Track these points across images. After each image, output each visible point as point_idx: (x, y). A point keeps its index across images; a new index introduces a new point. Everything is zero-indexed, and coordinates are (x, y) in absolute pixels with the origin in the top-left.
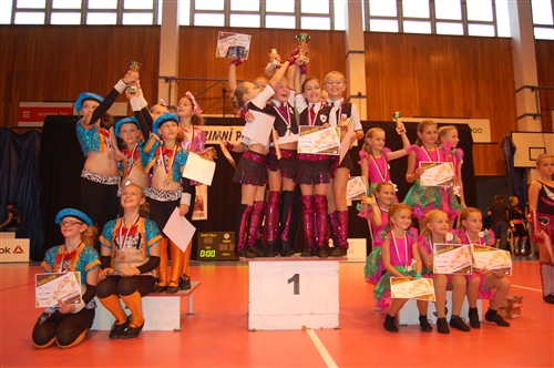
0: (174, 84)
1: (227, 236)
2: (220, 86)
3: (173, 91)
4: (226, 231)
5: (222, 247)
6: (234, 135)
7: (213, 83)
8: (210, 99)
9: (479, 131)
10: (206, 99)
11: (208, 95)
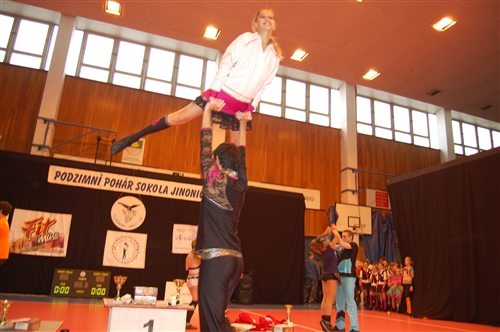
0: (51, 126)
1: (83, 274)
2: (96, 134)
3: (50, 132)
4: (83, 269)
5: (76, 285)
6: (103, 181)
7: (89, 130)
8: (84, 144)
9: (312, 199)
10: (80, 143)
11: (83, 140)
